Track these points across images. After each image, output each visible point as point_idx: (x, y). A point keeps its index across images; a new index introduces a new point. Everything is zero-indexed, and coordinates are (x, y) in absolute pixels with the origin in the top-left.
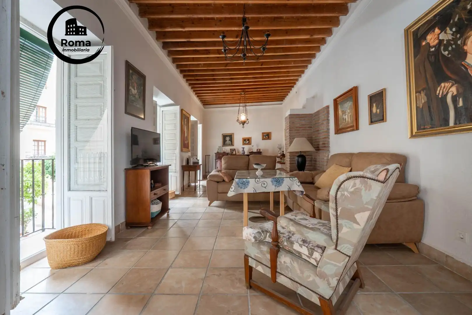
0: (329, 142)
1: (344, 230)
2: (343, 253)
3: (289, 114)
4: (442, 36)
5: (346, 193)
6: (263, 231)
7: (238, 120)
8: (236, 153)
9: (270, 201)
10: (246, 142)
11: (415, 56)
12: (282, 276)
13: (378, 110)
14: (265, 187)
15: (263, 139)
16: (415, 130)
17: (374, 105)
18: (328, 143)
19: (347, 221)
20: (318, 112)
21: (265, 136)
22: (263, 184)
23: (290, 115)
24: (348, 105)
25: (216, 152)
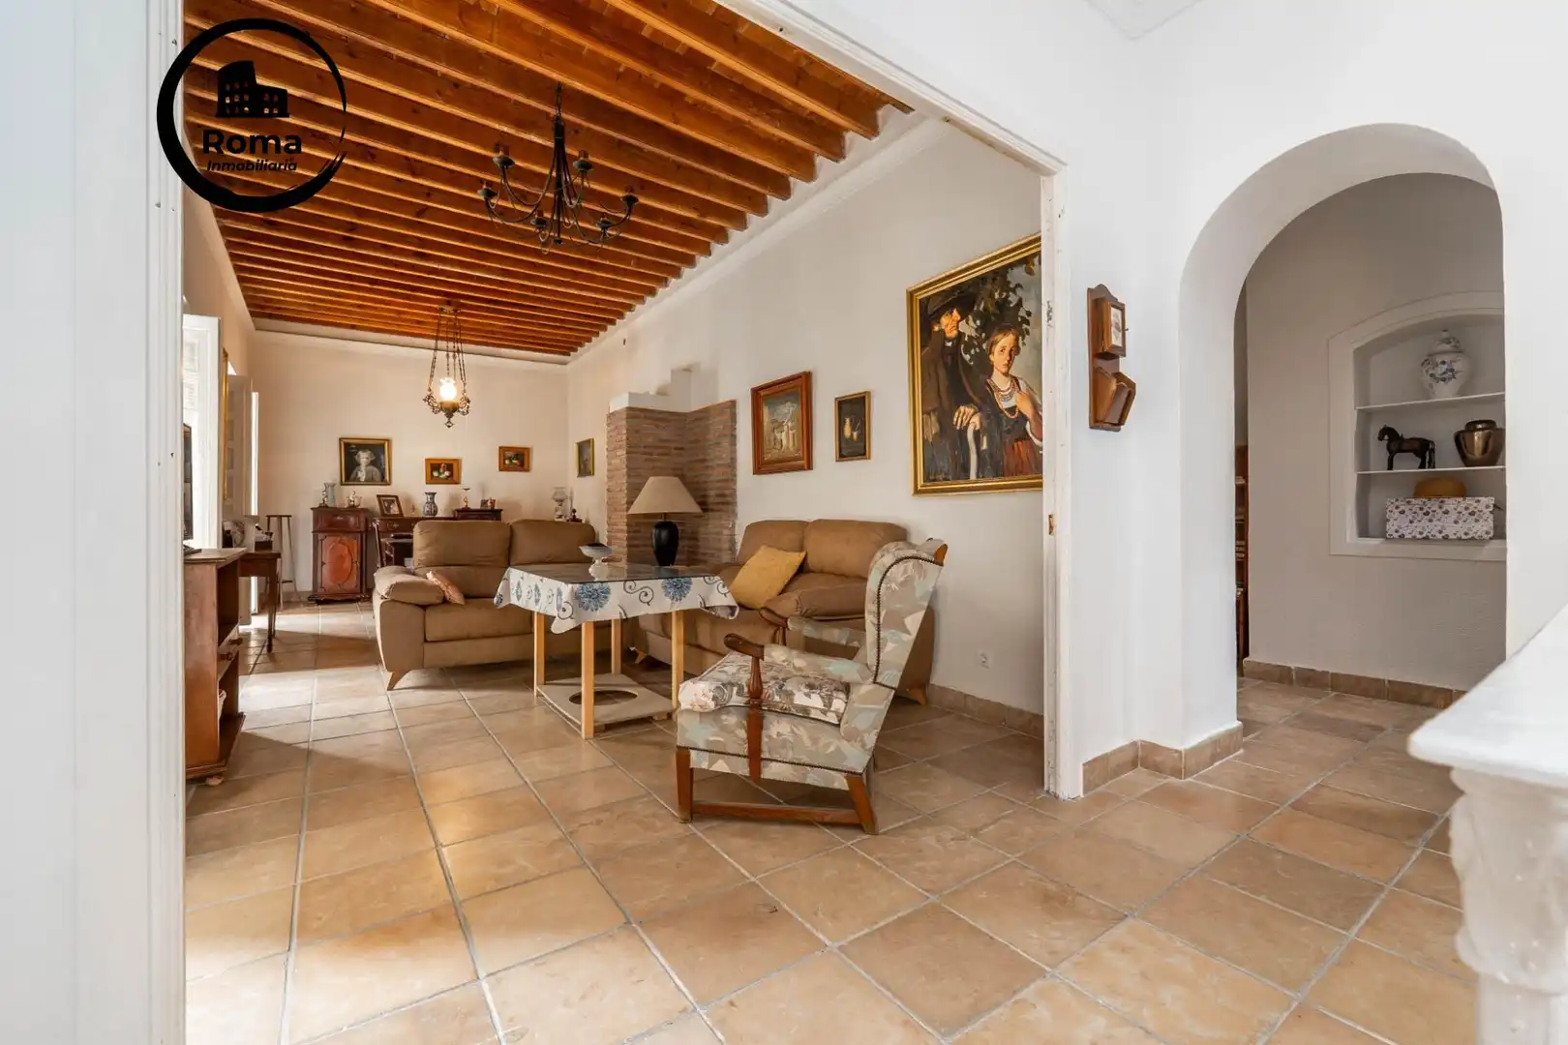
0: (735, 490)
1: (889, 647)
2: (884, 686)
3: (627, 405)
4: (964, 327)
5: (894, 586)
6: (724, 685)
7: (429, 397)
8: (404, 512)
9: (610, 651)
10: (440, 474)
11: (923, 347)
12: (774, 764)
13: (855, 434)
14: (648, 603)
15: (503, 468)
16: (920, 481)
17: (848, 420)
18: (733, 494)
19: (893, 631)
20: (706, 410)
21: (510, 459)
22: (643, 594)
23: (629, 409)
24: (788, 410)
25: (317, 506)
